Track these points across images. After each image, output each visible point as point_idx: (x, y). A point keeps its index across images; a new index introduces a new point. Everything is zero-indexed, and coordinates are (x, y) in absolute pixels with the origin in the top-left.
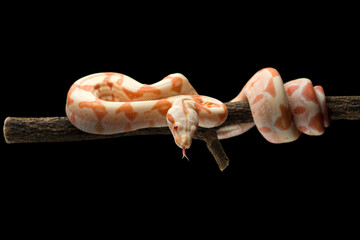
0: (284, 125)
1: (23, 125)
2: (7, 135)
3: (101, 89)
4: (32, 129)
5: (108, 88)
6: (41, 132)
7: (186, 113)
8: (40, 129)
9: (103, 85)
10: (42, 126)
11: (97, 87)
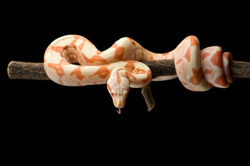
0: (195, 82)
1: (20, 68)
2: (10, 74)
3: (69, 49)
4: (26, 71)
5: (74, 49)
6: (32, 73)
7: (119, 82)
8: (31, 71)
9: (70, 47)
10: (32, 69)
11: (66, 48)
